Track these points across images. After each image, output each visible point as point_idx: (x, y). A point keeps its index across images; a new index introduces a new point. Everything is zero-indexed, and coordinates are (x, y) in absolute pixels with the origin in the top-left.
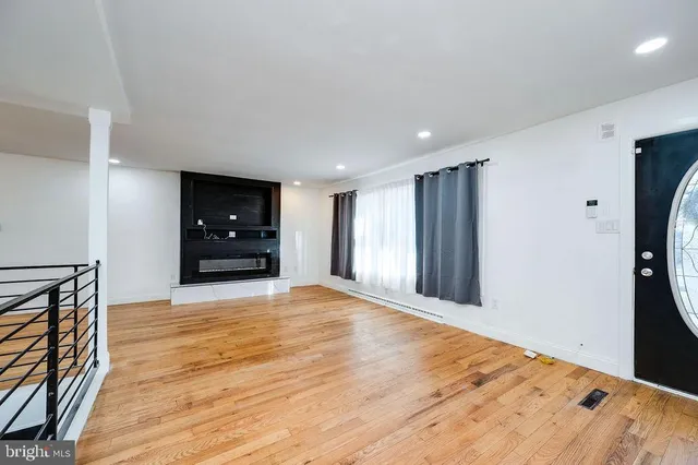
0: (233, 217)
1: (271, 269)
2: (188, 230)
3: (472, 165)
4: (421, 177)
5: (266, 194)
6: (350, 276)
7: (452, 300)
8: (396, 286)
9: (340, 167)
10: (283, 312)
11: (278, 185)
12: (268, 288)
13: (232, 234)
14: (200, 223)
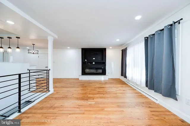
0: (94, 59)
1: (104, 73)
2: (83, 62)
3: (171, 25)
4: (147, 38)
5: (102, 52)
6: (125, 77)
7: (161, 93)
8: (138, 83)
9: (118, 40)
10: (107, 86)
11: (105, 49)
12: (102, 78)
13: (94, 63)
14: (86, 60)
